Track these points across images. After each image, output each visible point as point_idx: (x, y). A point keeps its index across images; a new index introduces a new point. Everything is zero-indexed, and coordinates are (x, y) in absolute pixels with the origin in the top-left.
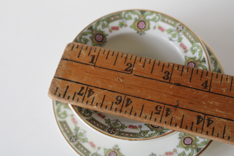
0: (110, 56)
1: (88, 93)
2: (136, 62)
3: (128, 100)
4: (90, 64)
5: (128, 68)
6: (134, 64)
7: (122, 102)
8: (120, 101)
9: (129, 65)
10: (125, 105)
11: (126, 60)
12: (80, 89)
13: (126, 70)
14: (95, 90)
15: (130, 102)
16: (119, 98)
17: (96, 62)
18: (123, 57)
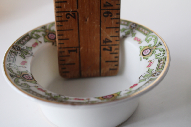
0: (65, 37)
1: (108, 44)
2: (63, 11)
3: (105, 6)
4: (78, 51)
5: (72, 16)
6: (66, 12)
7: (109, 11)
8: (108, 13)
9: (68, 16)
10: (111, 8)
11: (64, 21)
12: (106, 51)
13: (74, 17)
14: (103, 38)
15: (107, 4)
16: (105, 15)
17: (75, 47)
18: (62, 25)
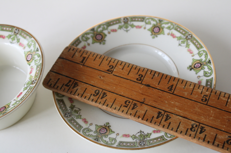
0: (97, 59)
1: (73, 85)
2: (117, 65)
3: (104, 93)
4: (80, 63)
5: (110, 69)
6: (115, 67)
7: (99, 95)
8: (98, 94)
9: (111, 67)
10: (100, 97)
11: (109, 63)
12: (68, 82)
13: (108, 70)
14: (79, 83)
15: (105, 95)
16: (98, 91)
17: (85, 62)
18: (107, 60)
